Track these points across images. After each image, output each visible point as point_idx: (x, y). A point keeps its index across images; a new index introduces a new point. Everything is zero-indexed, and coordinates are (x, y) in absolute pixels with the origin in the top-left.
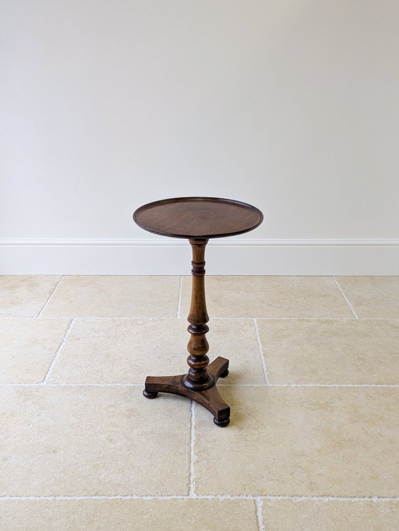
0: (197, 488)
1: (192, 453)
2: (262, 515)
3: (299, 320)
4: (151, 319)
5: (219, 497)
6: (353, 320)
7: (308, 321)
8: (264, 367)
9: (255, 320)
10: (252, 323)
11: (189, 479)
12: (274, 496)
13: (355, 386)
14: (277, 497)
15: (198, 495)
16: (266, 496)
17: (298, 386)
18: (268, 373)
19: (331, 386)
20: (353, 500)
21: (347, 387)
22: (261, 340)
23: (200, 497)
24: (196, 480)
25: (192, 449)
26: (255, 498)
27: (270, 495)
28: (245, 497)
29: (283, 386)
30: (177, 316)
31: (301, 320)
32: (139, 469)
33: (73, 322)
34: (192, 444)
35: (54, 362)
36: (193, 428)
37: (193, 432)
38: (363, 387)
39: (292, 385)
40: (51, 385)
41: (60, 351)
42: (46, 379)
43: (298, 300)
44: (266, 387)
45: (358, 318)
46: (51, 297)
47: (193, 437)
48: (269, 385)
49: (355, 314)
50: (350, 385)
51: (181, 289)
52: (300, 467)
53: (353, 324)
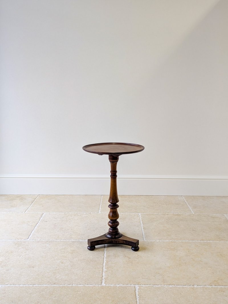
0: (106, 282)
1: (104, 268)
2: (138, 292)
3: (163, 214)
4: (85, 213)
5: (117, 285)
6: (191, 214)
7: (168, 215)
8: (143, 233)
9: (140, 214)
10: (138, 215)
11: (102, 278)
12: (145, 285)
13: (190, 241)
14: (146, 285)
15: (106, 284)
16: (140, 285)
17: (160, 241)
18: (145, 236)
19: (177, 241)
20: (184, 286)
21: (185, 242)
22: (142, 222)
23: (107, 285)
24: (105, 279)
25: (104, 266)
26: (135, 286)
27: (143, 285)
28: (130, 285)
29: (152, 241)
30: (99, 212)
31: (164, 214)
32: (76, 274)
33: (44, 215)
34: (104, 264)
35: (34, 231)
36: (105, 258)
37: (105, 259)
38: (194, 242)
39: (157, 241)
40: (32, 240)
41: (36, 226)
42: (29, 238)
43: (163, 206)
44: (143, 242)
45: (193, 213)
46: (32, 204)
47: (105, 262)
48: (145, 241)
49: (192, 212)
50: (188, 241)
51: (101, 201)
52: (159, 273)
53: (191, 216)
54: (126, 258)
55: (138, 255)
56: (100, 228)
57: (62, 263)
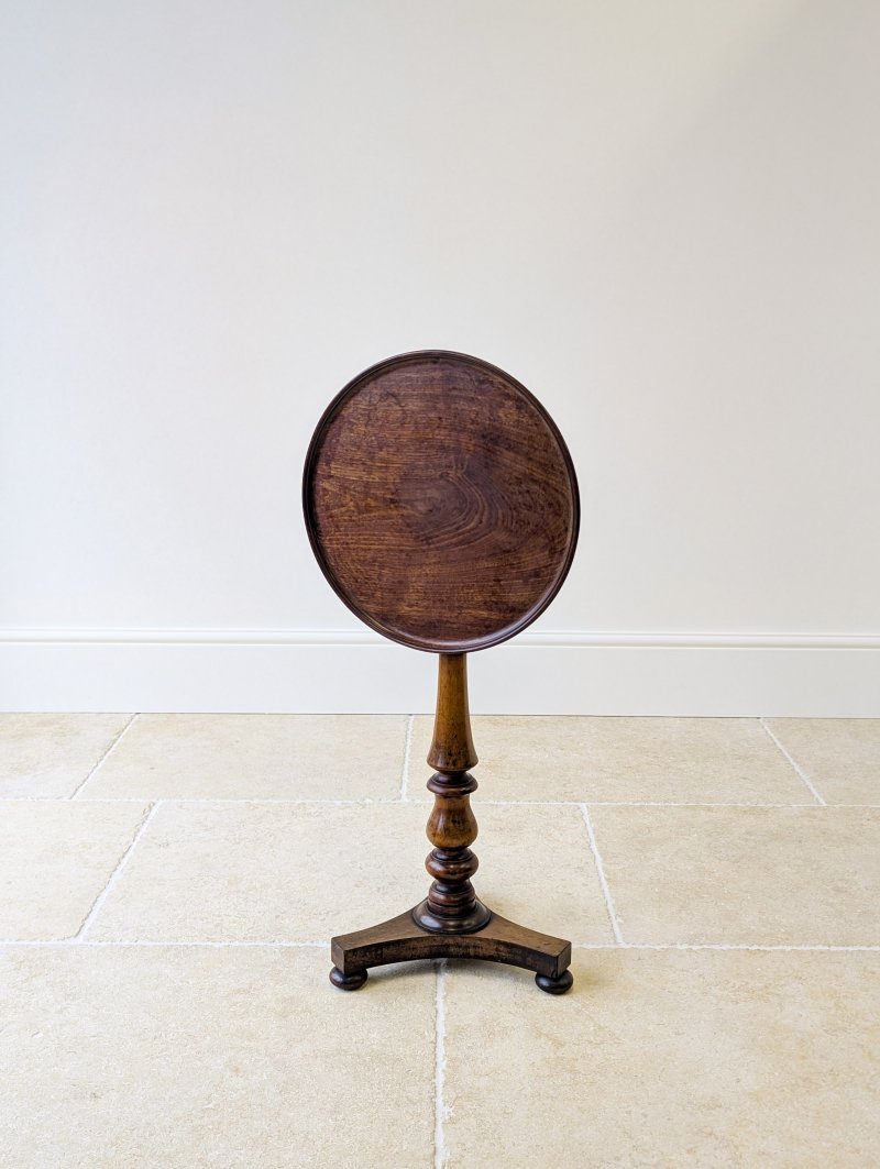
1: (440, 1101)
3: (688, 807)
4: (338, 803)
6: (813, 809)
7: (709, 809)
8: (610, 907)
10: (578, 813)
11: (433, 1163)
13: (833, 948)
17: (695, 948)
18: (620, 920)
19: (775, 948)
21: (812, 952)
22: (599, 849)
24: (450, 1166)
25: (440, 1090)
29: (657, 948)
30: (400, 798)
31: (692, 808)
32: (306, 1137)
33: (155, 809)
34: (440, 1079)
35: (105, 894)
36: (440, 1042)
37: (441, 1051)
38: (852, 953)
39: (679, 947)
40: (97, 943)
41: (120, 868)
42: (85, 929)
43: (684, 766)
44: (616, 950)
45: (825, 805)
46: (106, 757)
47: (442, 1065)
48: (623, 945)
49: (817, 795)
50: (821, 948)
51: (409, 743)
52: (711, 1134)
53: (815, 817)
54: (543, 1040)
55: (600, 1028)
56: (411, 877)
57: (237, 1070)
